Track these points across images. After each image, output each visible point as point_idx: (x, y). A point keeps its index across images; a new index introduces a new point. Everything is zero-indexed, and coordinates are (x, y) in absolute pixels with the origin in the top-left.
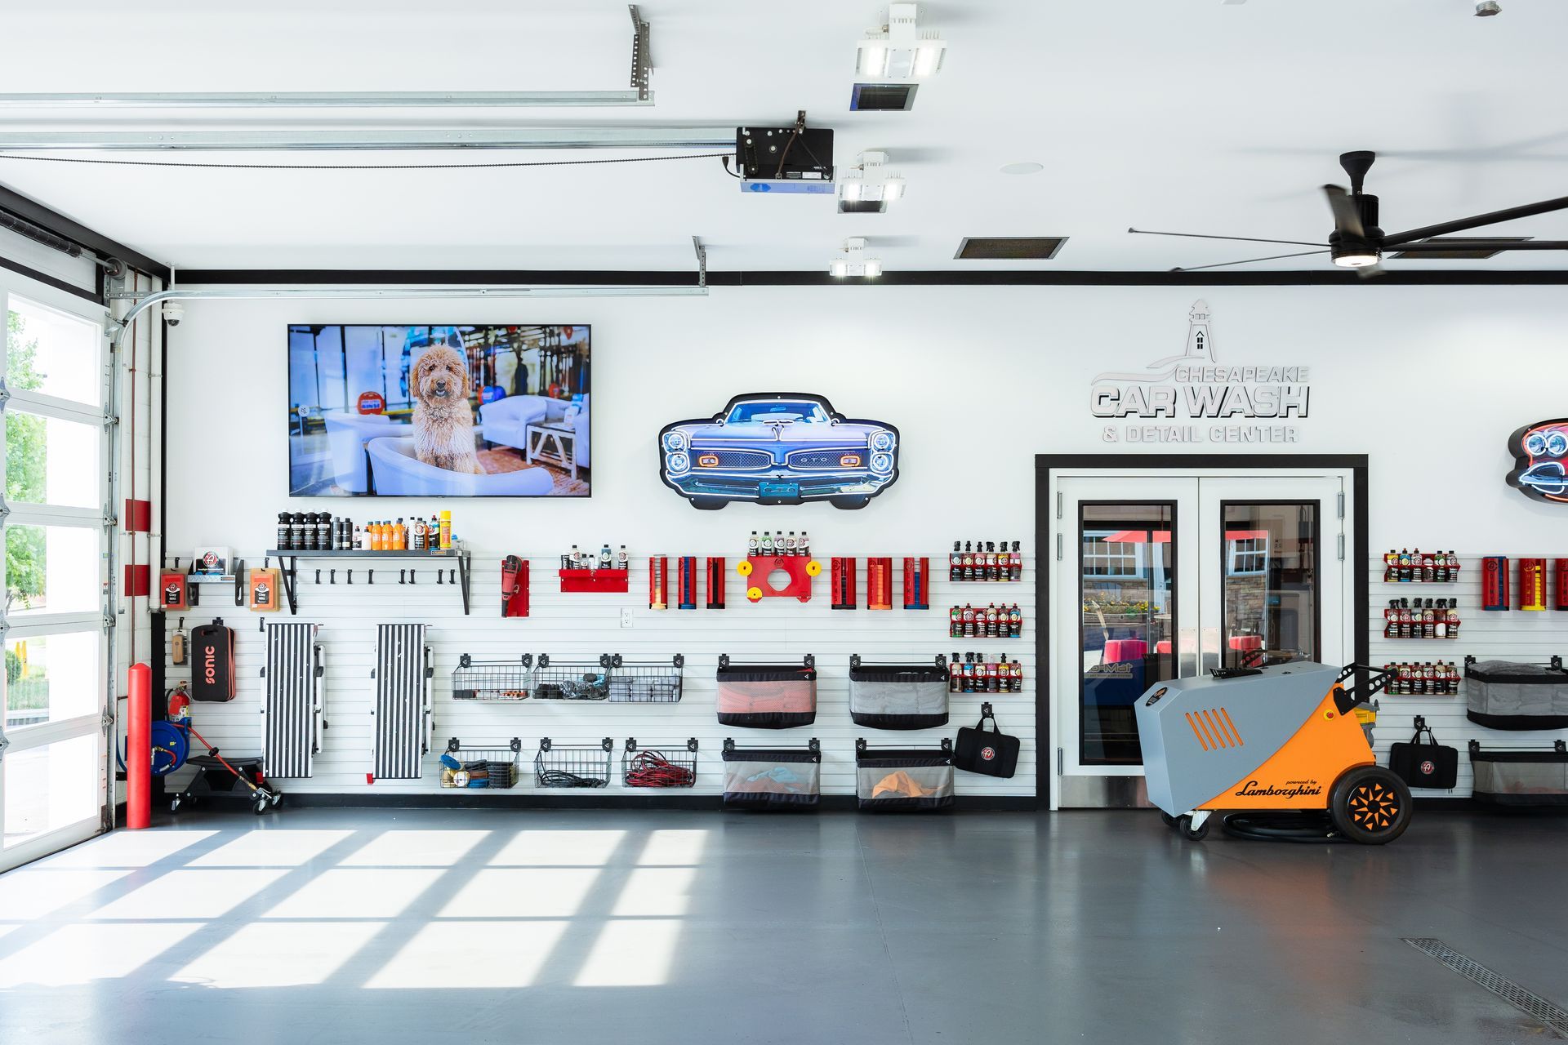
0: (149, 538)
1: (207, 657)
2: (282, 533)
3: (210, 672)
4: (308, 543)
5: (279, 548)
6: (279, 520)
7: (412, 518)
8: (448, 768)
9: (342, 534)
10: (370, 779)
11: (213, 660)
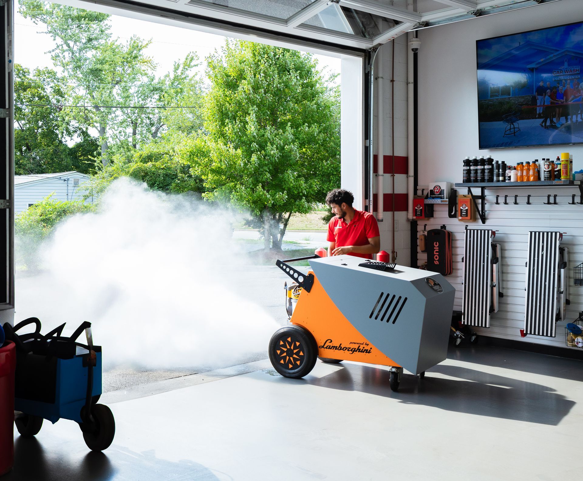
0: (407, 177)
1: (435, 248)
2: (465, 172)
3: (436, 258)
4: (479, 178)
5: (464, 182)
6: (463, 164)
7: (544, 159)
8: (571, 334)
9: (499, 171)
10: (523, 334)
11: (438, 250)
